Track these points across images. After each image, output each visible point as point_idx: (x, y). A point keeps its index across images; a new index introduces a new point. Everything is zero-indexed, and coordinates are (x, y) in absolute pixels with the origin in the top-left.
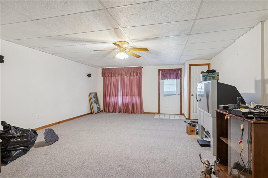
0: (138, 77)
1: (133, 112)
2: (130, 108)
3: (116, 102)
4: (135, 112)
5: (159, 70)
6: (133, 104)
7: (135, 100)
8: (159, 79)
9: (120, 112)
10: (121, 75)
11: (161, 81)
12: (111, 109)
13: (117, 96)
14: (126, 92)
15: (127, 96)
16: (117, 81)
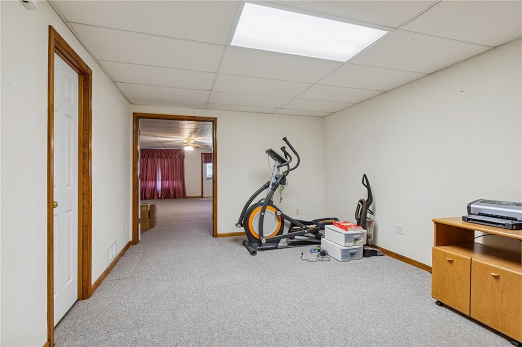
0: (180, 160)
1: (175, 197)
2: (172, 192)
3: (153, 187)
4: (177, 197)
5: (202, 154)
6: (175, 189)
7: (176, 184)
8: (202, 163)
9: (158, 198)
10: (161, 157)
11: (204, 165)
12: (148, 196)
13: (155, 180)
14: (166, 177)
15: (166, 180)
16: (154, 164)
